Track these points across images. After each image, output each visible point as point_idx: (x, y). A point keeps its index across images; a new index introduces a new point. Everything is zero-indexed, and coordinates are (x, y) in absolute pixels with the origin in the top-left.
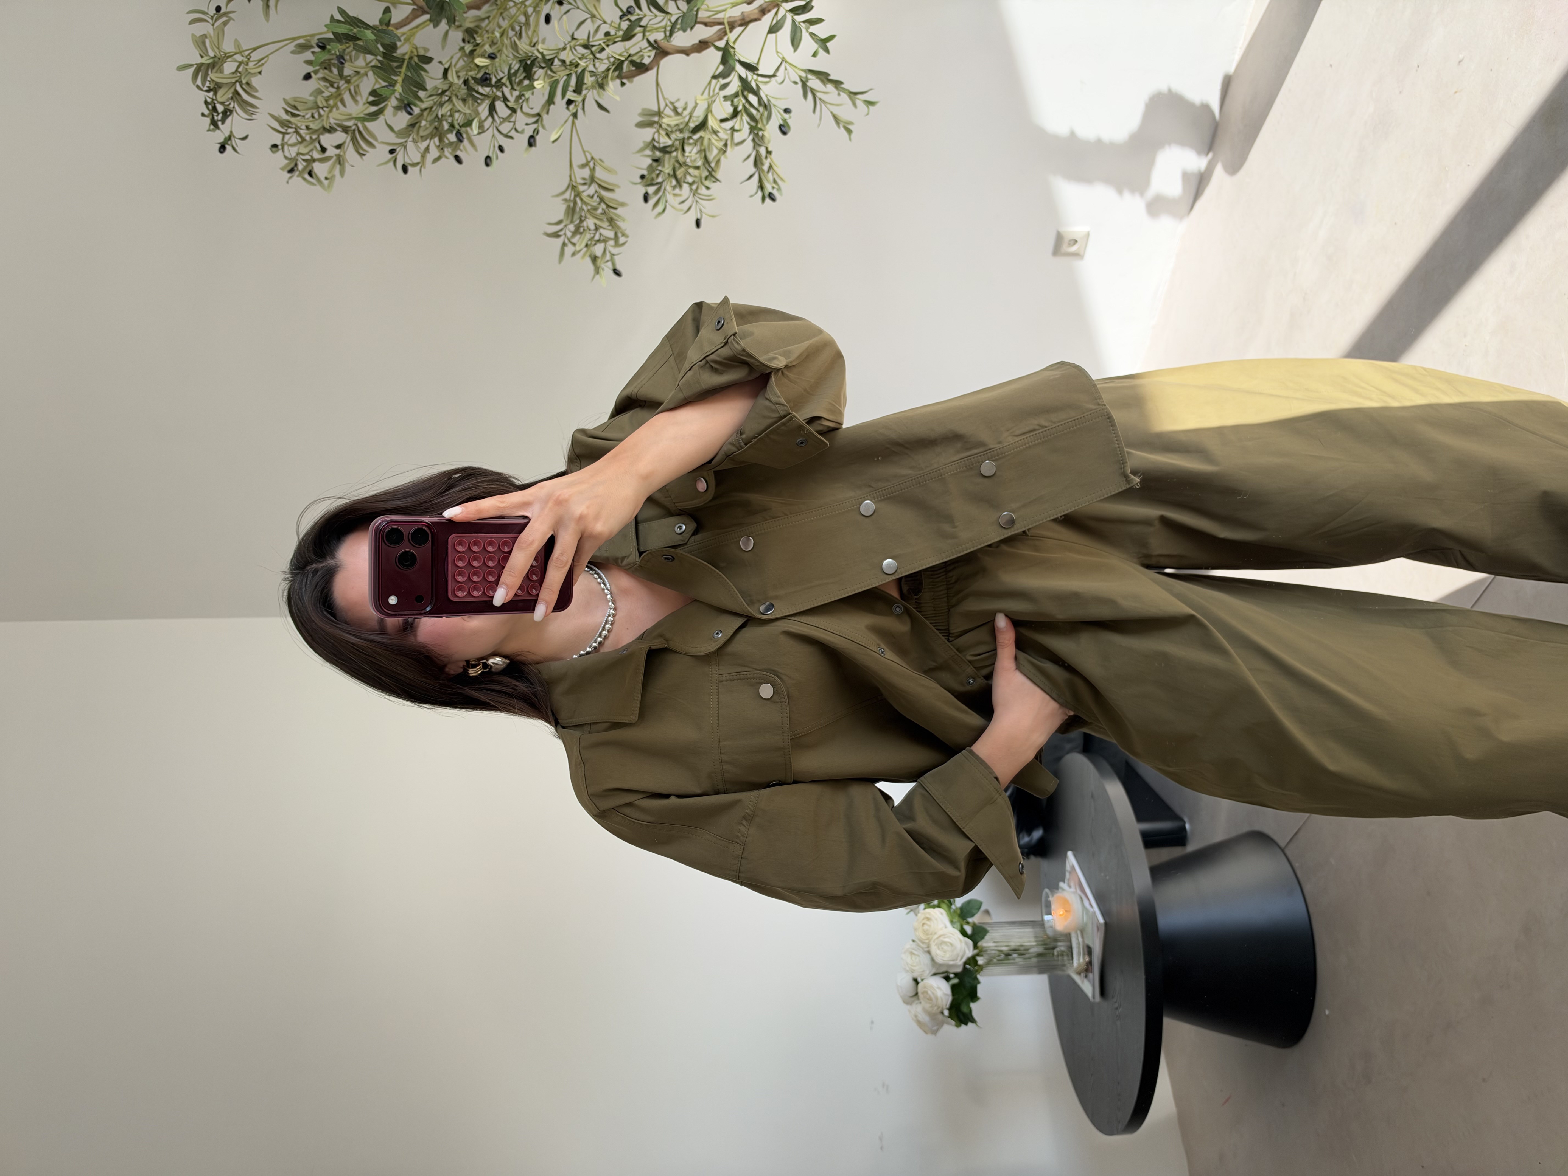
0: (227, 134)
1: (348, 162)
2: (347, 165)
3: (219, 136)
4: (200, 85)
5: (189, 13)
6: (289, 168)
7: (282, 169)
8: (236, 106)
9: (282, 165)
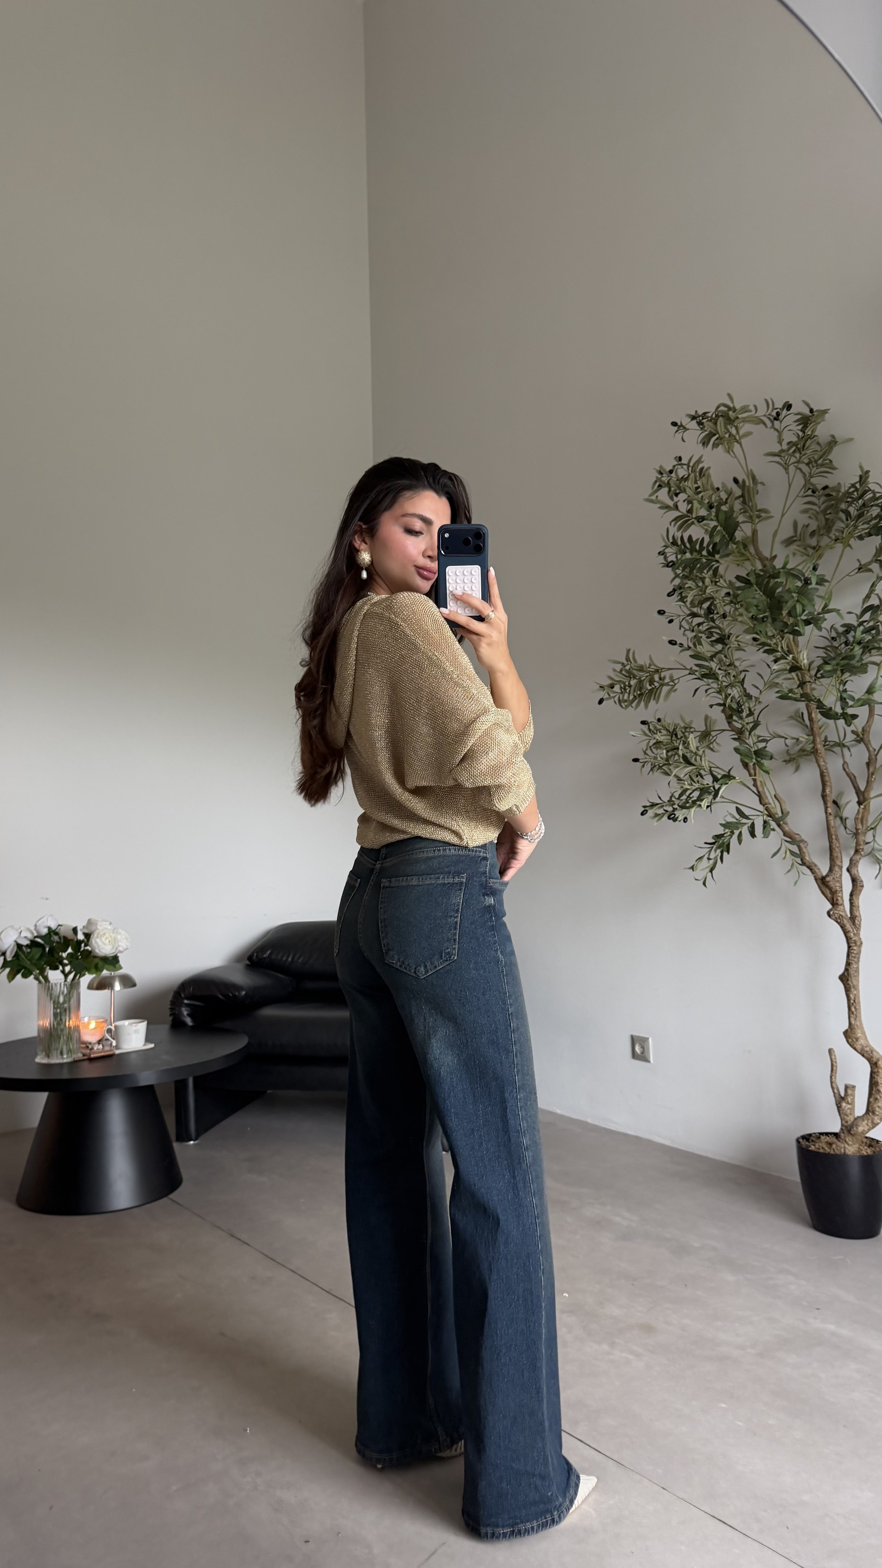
0: (687, 427)
1: (666, 512)
2: (665, 511)
3: (686, 421)
4: (720, 409)
5: (771, 399)
6: (662, 471)
7: (661, 467)
8: (707, 432)
9: (664, 466)
